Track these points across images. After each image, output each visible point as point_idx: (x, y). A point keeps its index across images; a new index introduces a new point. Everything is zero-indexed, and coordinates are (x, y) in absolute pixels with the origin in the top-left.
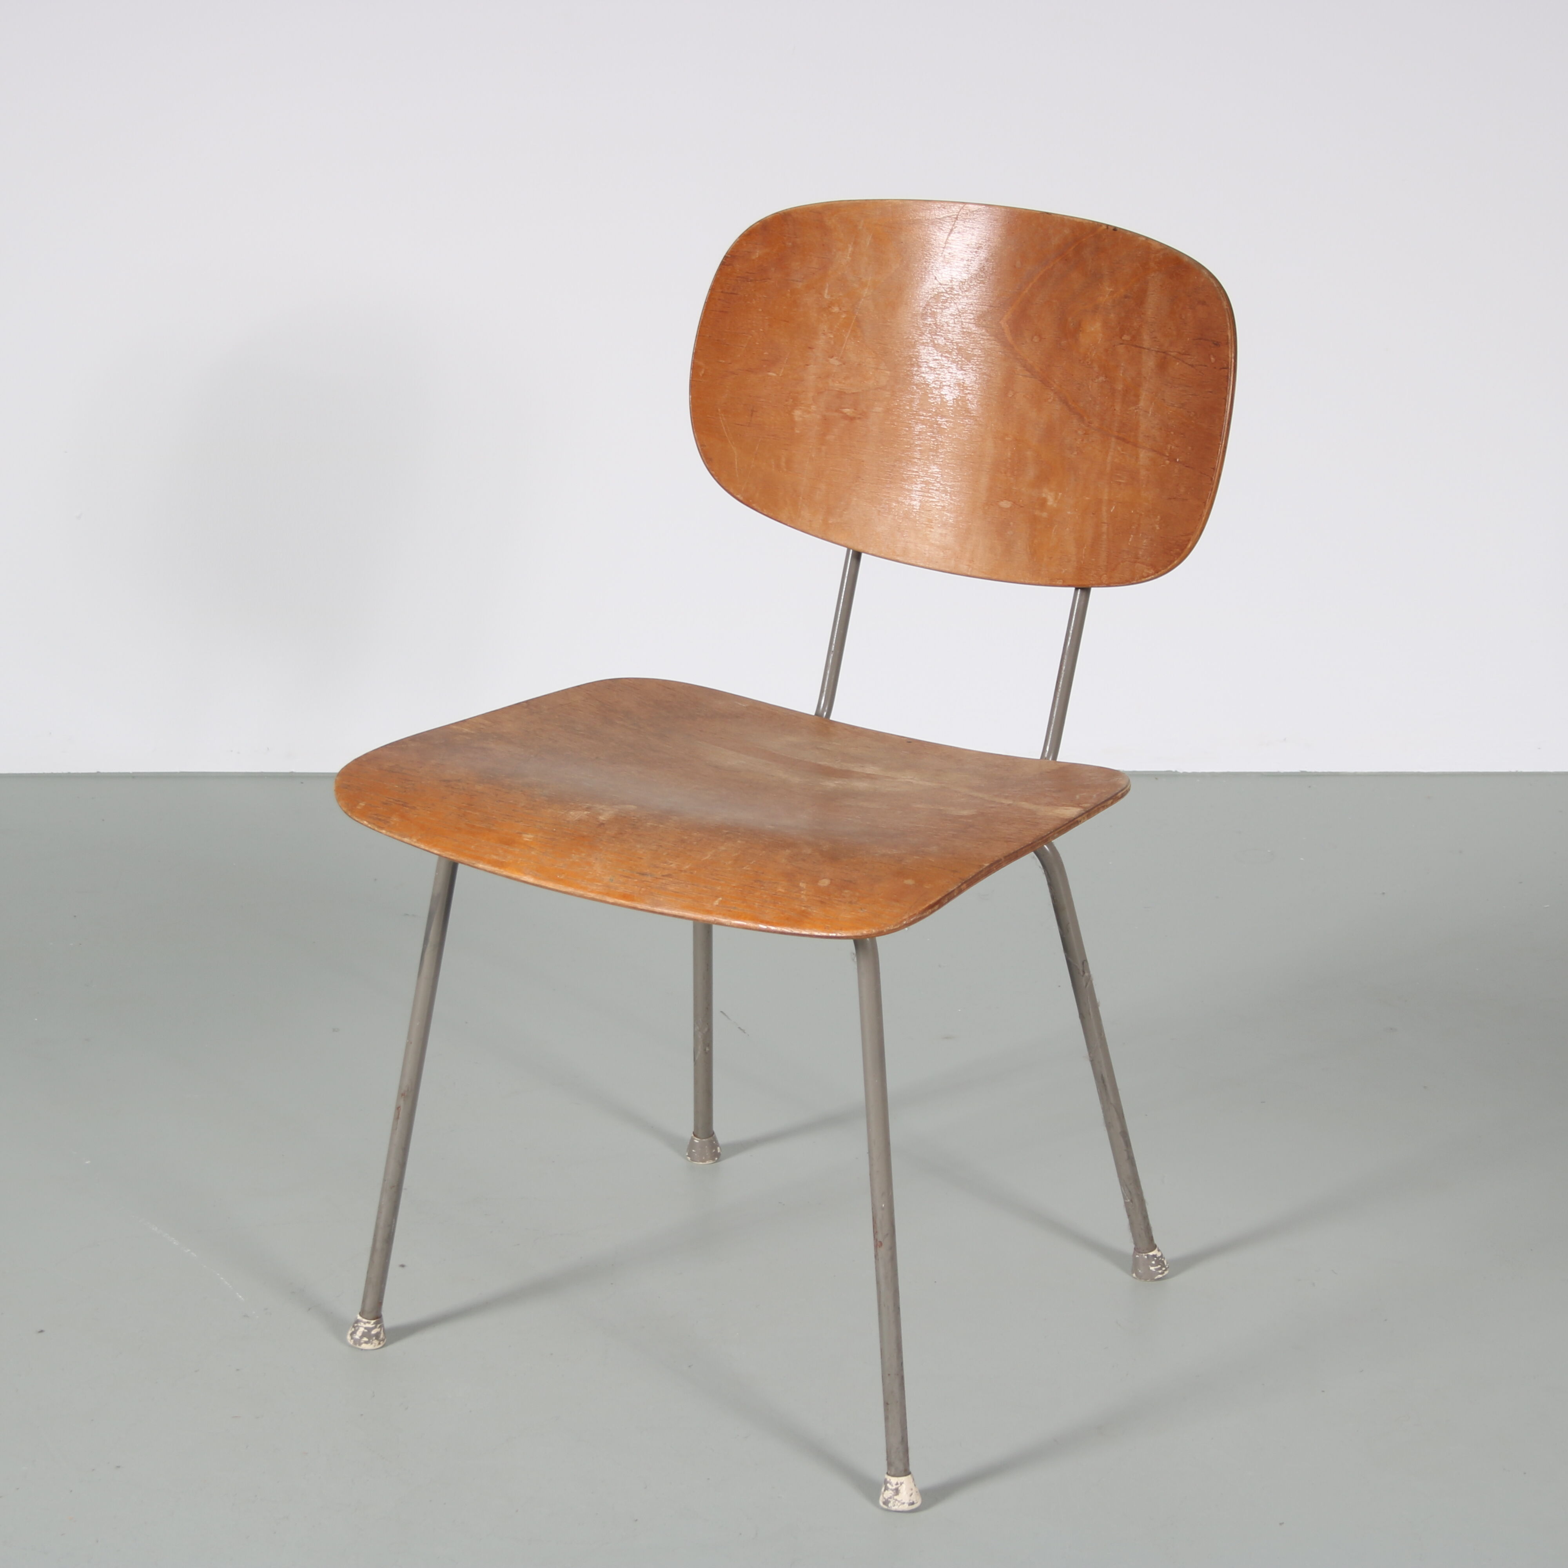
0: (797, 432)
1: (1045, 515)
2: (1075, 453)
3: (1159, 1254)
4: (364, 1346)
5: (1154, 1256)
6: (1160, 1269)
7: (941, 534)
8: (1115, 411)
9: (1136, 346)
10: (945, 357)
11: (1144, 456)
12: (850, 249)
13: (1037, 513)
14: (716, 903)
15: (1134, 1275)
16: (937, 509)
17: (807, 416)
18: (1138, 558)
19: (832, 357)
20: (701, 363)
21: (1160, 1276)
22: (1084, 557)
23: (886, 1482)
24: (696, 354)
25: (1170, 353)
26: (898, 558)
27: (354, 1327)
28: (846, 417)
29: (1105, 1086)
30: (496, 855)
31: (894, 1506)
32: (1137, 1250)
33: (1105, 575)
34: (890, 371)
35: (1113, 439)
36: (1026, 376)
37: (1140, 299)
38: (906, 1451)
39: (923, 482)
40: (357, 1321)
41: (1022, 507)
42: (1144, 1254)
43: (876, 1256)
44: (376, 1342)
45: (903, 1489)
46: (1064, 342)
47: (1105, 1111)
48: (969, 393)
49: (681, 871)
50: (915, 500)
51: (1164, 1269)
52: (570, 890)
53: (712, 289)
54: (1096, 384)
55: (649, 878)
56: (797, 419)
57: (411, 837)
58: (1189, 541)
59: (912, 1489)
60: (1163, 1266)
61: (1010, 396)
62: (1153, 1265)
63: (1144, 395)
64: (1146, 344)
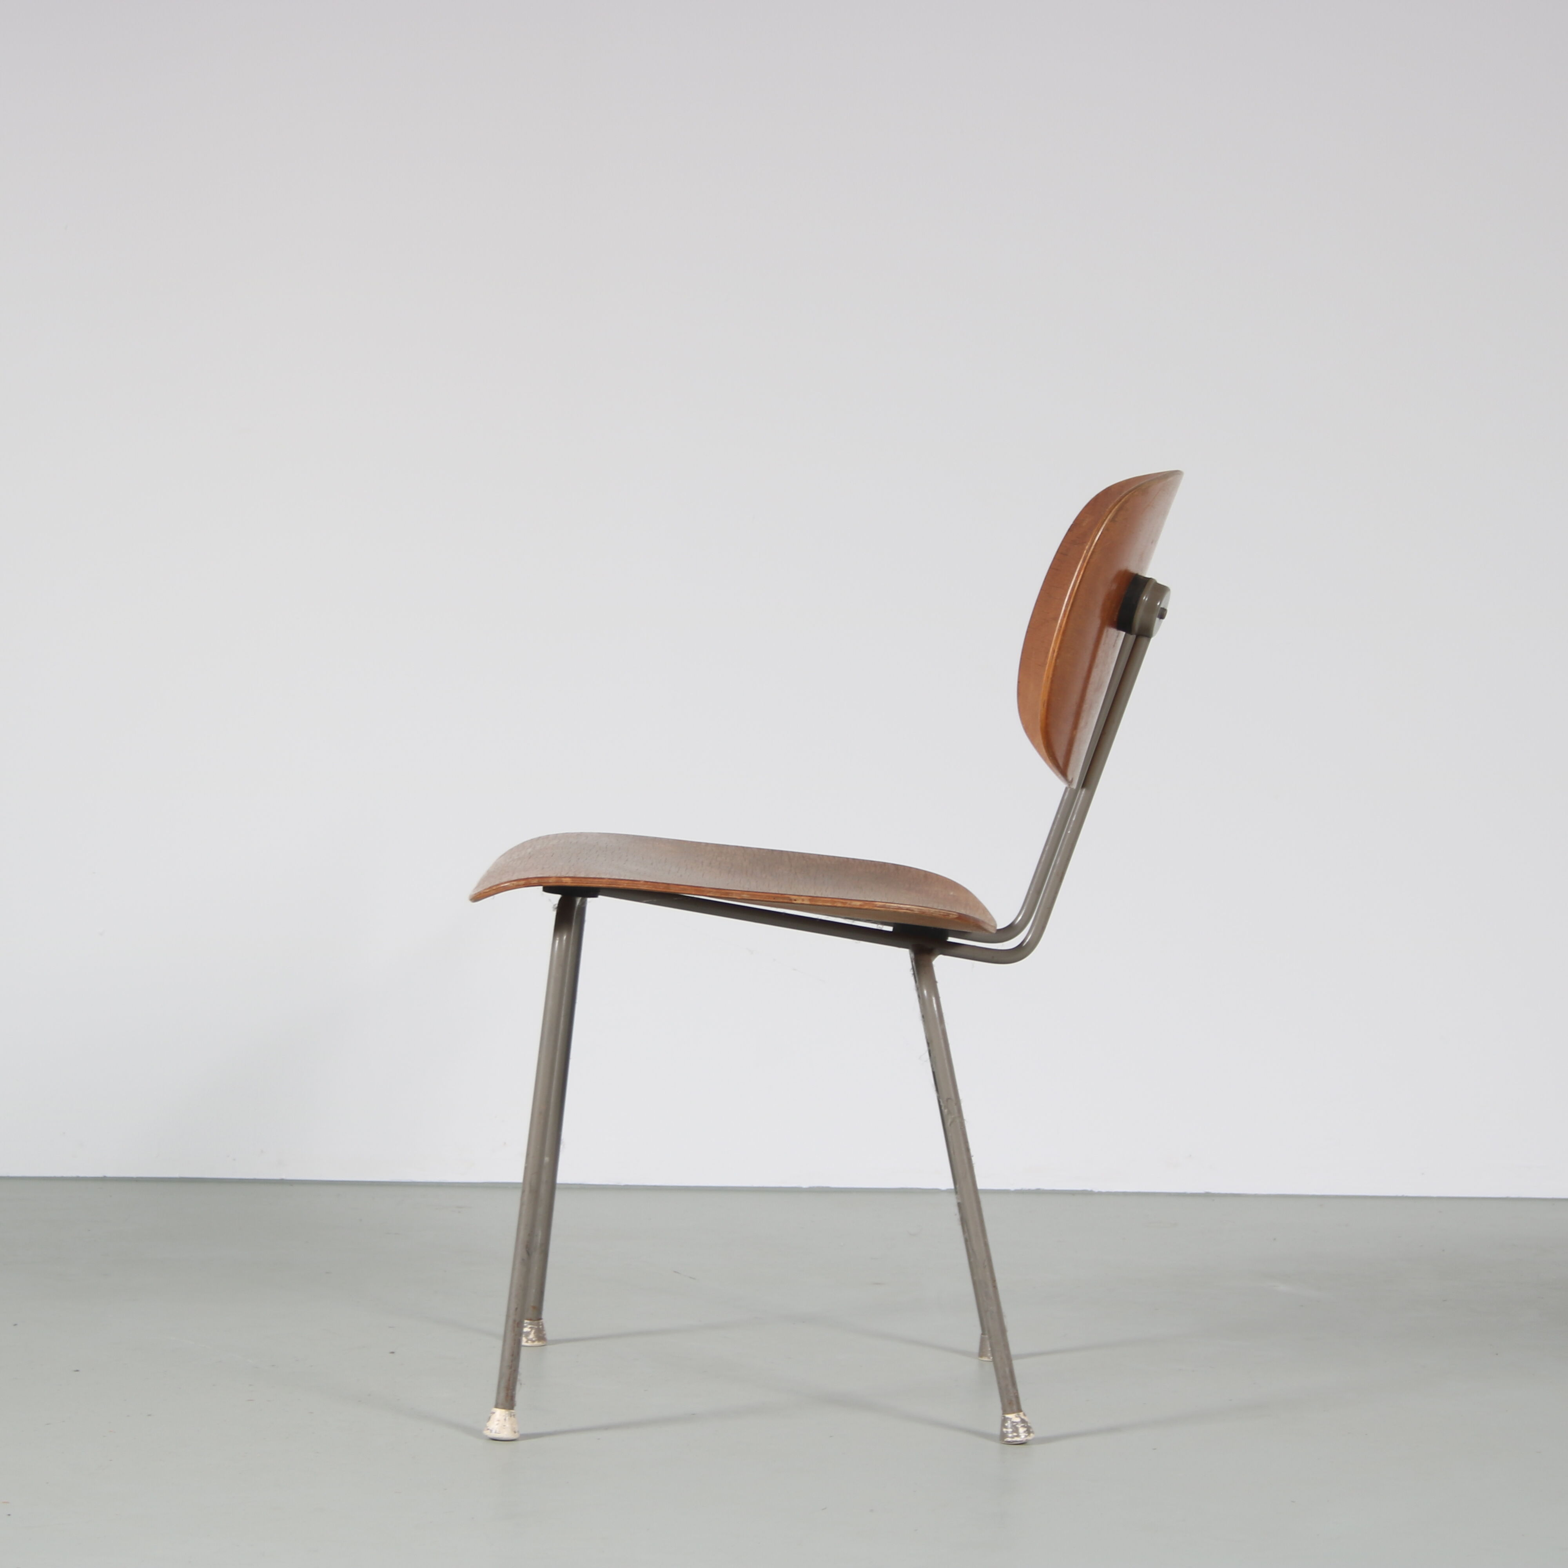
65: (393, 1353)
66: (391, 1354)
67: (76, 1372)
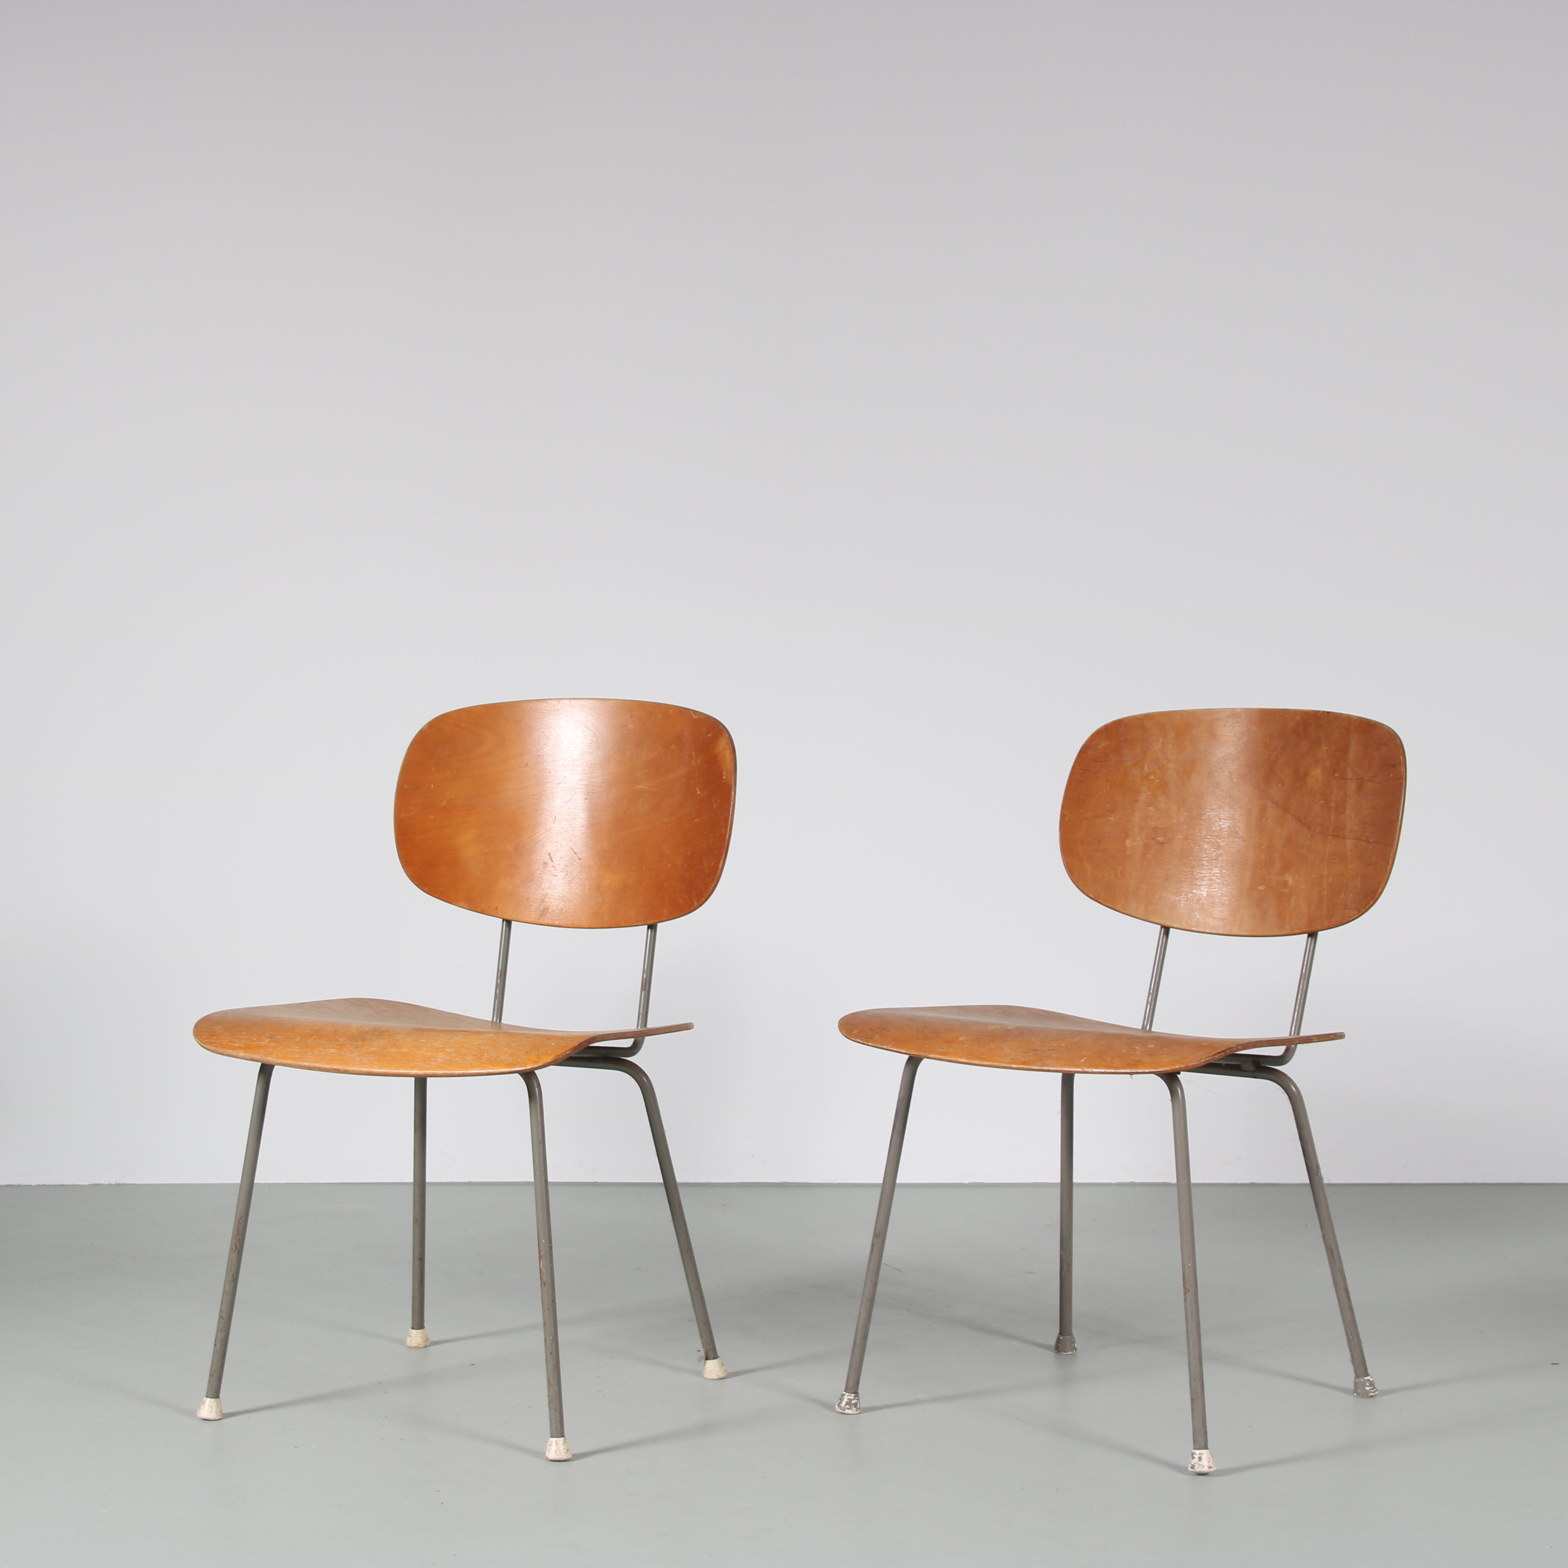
0: (1128, 853)
1: (1287, 890)
2: (1306, 849)
3: (1371, 1380)
4: (847, 1411)
5: (1368, 1380)
6: (1372, 1389)
7: (1221, 911)
8: (1331, 820)
9: (1343, 779)
10: (1222, 802)
11: (1349, 843)
12: (1161, 740)
13: (1282, 890)
14: (1083, 1060)
15: (1355, 1394)
16: (1218, 896)
17: (1134, 843)
18: (1347, 906)
19: (1149, 806)
20: (1066, 813)
21: (1372, 1394)
23: (1193, 1454)
24: (1064, 807)
25: (1364, 778)
26: (1193, 929)
27: (840, 1399)
28: (1159, 843)
29: (1333, 1255)
30: (942, 1049)
31: (1198, 1468)
32: (1357, 1376)
34: (1188, 813)
35: (1330, 837)
36: (1274, 808)
37: (1345, 750)
38: (1206, 1433)
39: (1209, 880)
40: (843, 1395)
41: (1272, 888)
42: (1361, 1379)
43: (1185, 1300)
44: (855, 1409)
45: (1204, 1457)
46: (1297, 784)
47: (1333, 1273)
48: (1237, 822)
49: (1060, 1047)
50: (1204, 891)
51: (1375, 1389)
52: (989, 1063)
53: (1074, 767)
54: (1318, 805)
55: (1040, 1052)
56: (1128, 845)
57: (887, 1045)
58: (1379, 888)
59: (1209, 1458)
60: (1374, 1387)
61: (1264, 821)
62: (1367, 1386)
63: (1349, 807)
64: (1349, 776)
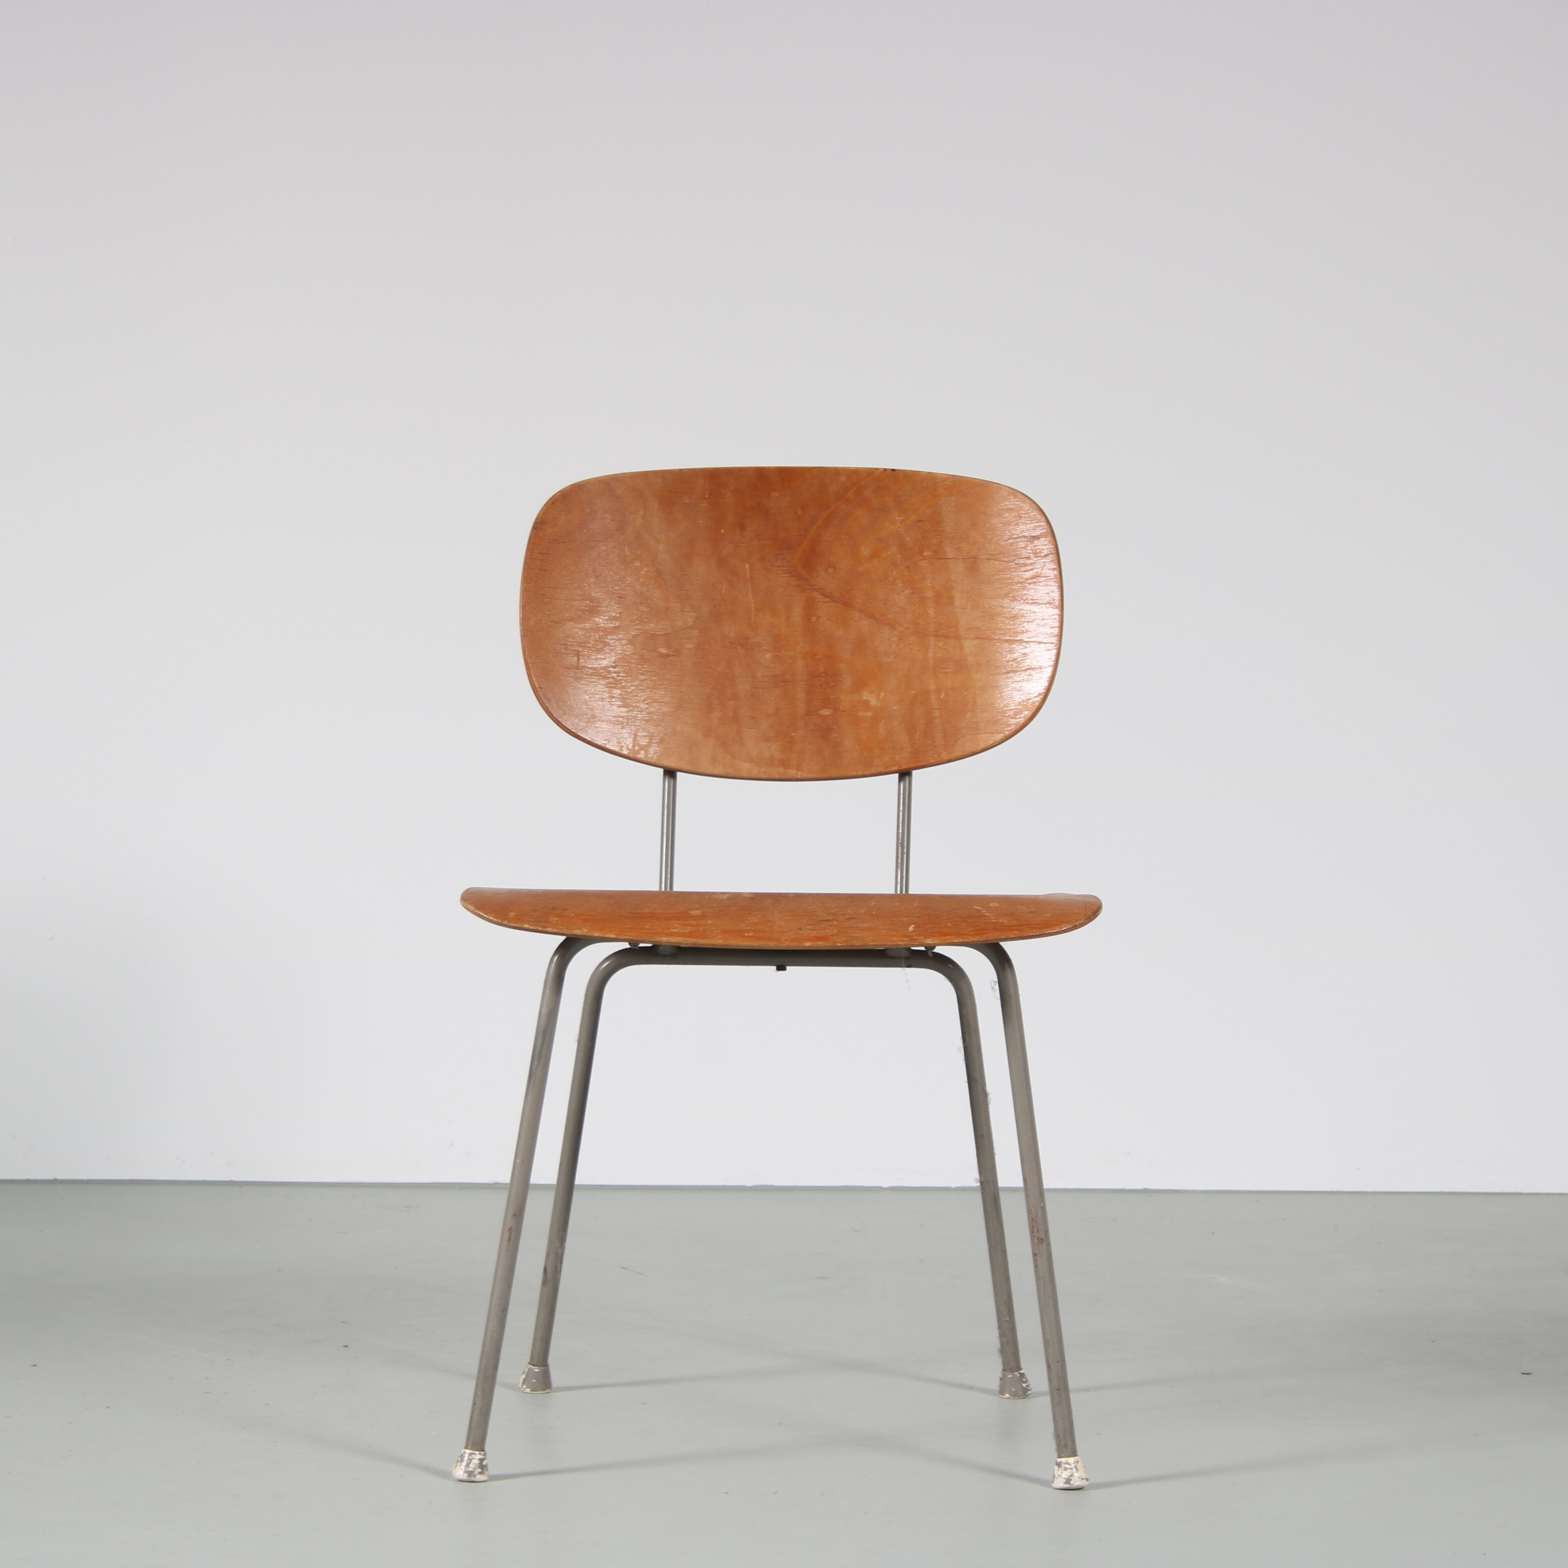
1: (870, 714)
2: (893, 657)
5: (1024, 1375)
6: (1028, 1387)
8: (929, 615)
9: (940, 559)
11: (969, 645)
13: (861, 714)
15: (1005, 1394)
18: (978, 731)
19: (641, 605)
21: (1028, 1393)
22: (918, 742)
25: (980, 557)
28: (661, 655)
32: (1007, 1371)
33: (945, 752)
34: (695, 612)
35: (932, 638)
36: (827, 602)
37: (936, 520)
41: (844, 711)
42: (1016, 1373)
53: (529, 552)
54: (903, 597)
61: (814, 621)
63: (958, 596)
64: (951, 555)
65: (346, 1346)
66: (345, 1348)
67: (34, 1367)
